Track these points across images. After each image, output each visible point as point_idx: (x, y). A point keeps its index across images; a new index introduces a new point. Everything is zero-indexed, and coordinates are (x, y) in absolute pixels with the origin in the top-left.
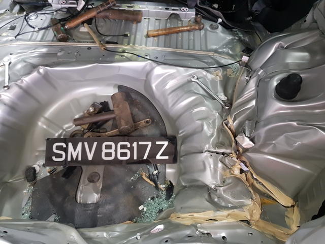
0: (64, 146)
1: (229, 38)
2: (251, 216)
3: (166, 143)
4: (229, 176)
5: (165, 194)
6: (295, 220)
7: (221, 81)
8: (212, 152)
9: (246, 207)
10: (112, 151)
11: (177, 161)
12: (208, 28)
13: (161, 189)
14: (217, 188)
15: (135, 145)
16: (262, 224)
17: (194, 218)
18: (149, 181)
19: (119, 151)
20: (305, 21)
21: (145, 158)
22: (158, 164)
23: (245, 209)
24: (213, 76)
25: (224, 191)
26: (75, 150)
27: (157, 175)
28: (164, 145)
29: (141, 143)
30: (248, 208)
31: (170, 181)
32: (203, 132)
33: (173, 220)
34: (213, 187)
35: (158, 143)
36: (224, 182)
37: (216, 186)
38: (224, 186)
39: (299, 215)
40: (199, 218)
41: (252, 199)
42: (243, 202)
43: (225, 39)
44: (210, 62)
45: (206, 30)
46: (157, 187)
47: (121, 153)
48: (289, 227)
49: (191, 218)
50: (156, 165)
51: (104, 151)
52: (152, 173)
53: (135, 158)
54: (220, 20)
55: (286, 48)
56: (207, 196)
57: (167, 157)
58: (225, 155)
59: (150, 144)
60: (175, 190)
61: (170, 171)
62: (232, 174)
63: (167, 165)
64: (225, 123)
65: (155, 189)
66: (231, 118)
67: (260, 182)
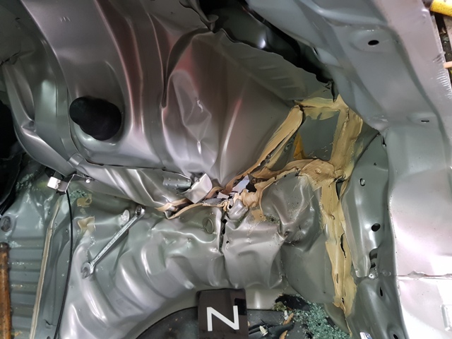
1: (29, 199)
2: (327, 176)
3: (211, 311)
4: (261, 211)
5: (300, 312)
7: (97, 220)
8: (222, 240)
9: (313, 185)
11: (242, 289)
12: (8, 234)
13: (292, 319)
14: (284, 233)
16: (337, 158)
17: (341, 274)
22: (249, 325)
23: (316, 187)
24: (87, 233)
25: (288, 220)
27: (267, 326)
28: (213, 315)
30: (313, 182)
31: (277, 301)
32: (186, 256)
34: (282, 239)
35: (210, 328)
36: (273, 220)
37: (281, 234)
38: (280, 220)
39: (316, 99)
41: (297, 175)
42: (304, 190)
44: (64, 236)
45: (10, 238)
46: (290, 328)
48: (336, 115)
50: (250, 329)
52: (266, 336)
55: (33, 117)
57: (235, 309)
58: (226, 218)
60: (290, 292)
61: (258, 303)
62: (257, 205)
64: (170, 216)
65: (293, 331)
66: (161, 206)
67: (267, 157)
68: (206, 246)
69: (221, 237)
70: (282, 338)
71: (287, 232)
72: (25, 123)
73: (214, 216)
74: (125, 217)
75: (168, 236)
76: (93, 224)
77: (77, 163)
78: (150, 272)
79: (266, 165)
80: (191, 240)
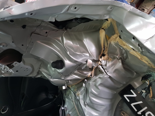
1: (67, 99)
2: (117, 37)
3: (125, 96)
4: (110, 58)
5: (150, 78)
6: (107, 23)
9: (115, 42)
11: (129, 84)
12: (68, 111)
13: (149, 82)
14: (119, 59)
15: (139, 113)
16: (117, 32)
17: (141, 57)
18: (151, 91)
20: (41, 76)
21: (141, 102)
22: (139, 93)
24: (80, 95)
25: (117, 55)
27: (144, 89)
28: (127, 97)
29: (136, 110)
31: (142, 80)
33: (153, 65)
34: (120, 61)
35: (128, 101)
36: (114, 58)
37: (119, 60)
38: (116, 57)
39: (104, 24)
40: (139, 55)
41: (110, 43)
42: (115, 45)
43: (67, 101)
44: (76, 101)
45: (69, 112)
46: (150, 85)
48: (111, 23)
49: (143, 58)
50: (140, 94)
52: (146, 92)
53: (146, 108)
54: (63, 108)
55: (50, 76)
56: (127, 60)
57: (132, 91)
58: (102, 66)
59: (132, 105)
60: (143, 75)
61: (137, 85)
62: (108, 58)
63: (135, 88)
64: (92, 76)
65: (152, 85)
66: (88, 76)
67: (104, 46)
68: (103, 77)
69: (105, 71)
70: (151, 89)
71: (120, 58)
72: (50, 78)
73: (100, 68)
74: (84, 85)
75: (94, 81)
76: (79, 92)
77: (63, 78)
78: (97, 93)
79: (105, 47)
80: (100, 78)
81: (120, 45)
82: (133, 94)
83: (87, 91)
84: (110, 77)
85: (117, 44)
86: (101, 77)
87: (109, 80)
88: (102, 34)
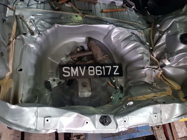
0: (69, 68)
1: (138, 17)
2: (169, 93)
3: (117, 67)
4: (156, 78)
5: (120, 91)
6: (181, 96)
9: (167, 90)
10: (93, 71)
11: (123, 75)
12: (129, 11)
13: (118, 89)
15: (104, 67)
16: (172, 96)
19: (97, 71)
21: (109, 74)
22: (114, 77)
25: (156, 85)
26: (75, 71)
27: (115, 82)
29: (106, 67)
31: (121, 85)
35: (114, 67)
38: (156, 82)
41: (168, 87)
42: (165, 88)
44: (137, 27)
46: (116, 88)
47: (97, 72)
49: (144, 97)
51: (90, 71)
52: (113, 82)
53: (104, 74)
56: (148, 88)
57: (118, 74)
59: (110, 67)
60: (124, 89)
61: (120, 80)
62: (158, 77)
63: (118, 77)
64: (152, 55)
66: (154, 53)
67: (166, 81)
69: (151, 68)
70: (113, 86)
71: (153, 85)
73: (155, 66)
74: (148, 44)
75: (148, 54)
76: (143, 35)
78: (137, 50)
80: (148, 61)
81: (163, 92)
82: (116, 73)
83: (143, 43)
84: (144, 68)
85: (165, 90)
86: (148, 63)
87: (142, 66)
88: (177, 87)
